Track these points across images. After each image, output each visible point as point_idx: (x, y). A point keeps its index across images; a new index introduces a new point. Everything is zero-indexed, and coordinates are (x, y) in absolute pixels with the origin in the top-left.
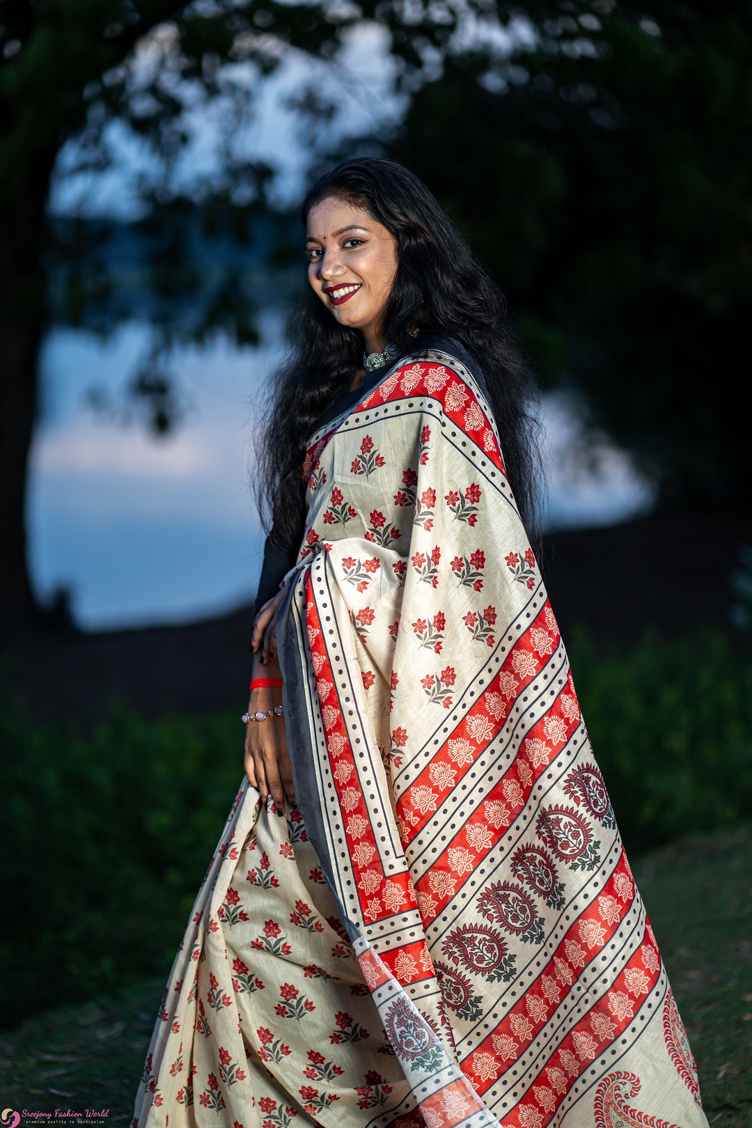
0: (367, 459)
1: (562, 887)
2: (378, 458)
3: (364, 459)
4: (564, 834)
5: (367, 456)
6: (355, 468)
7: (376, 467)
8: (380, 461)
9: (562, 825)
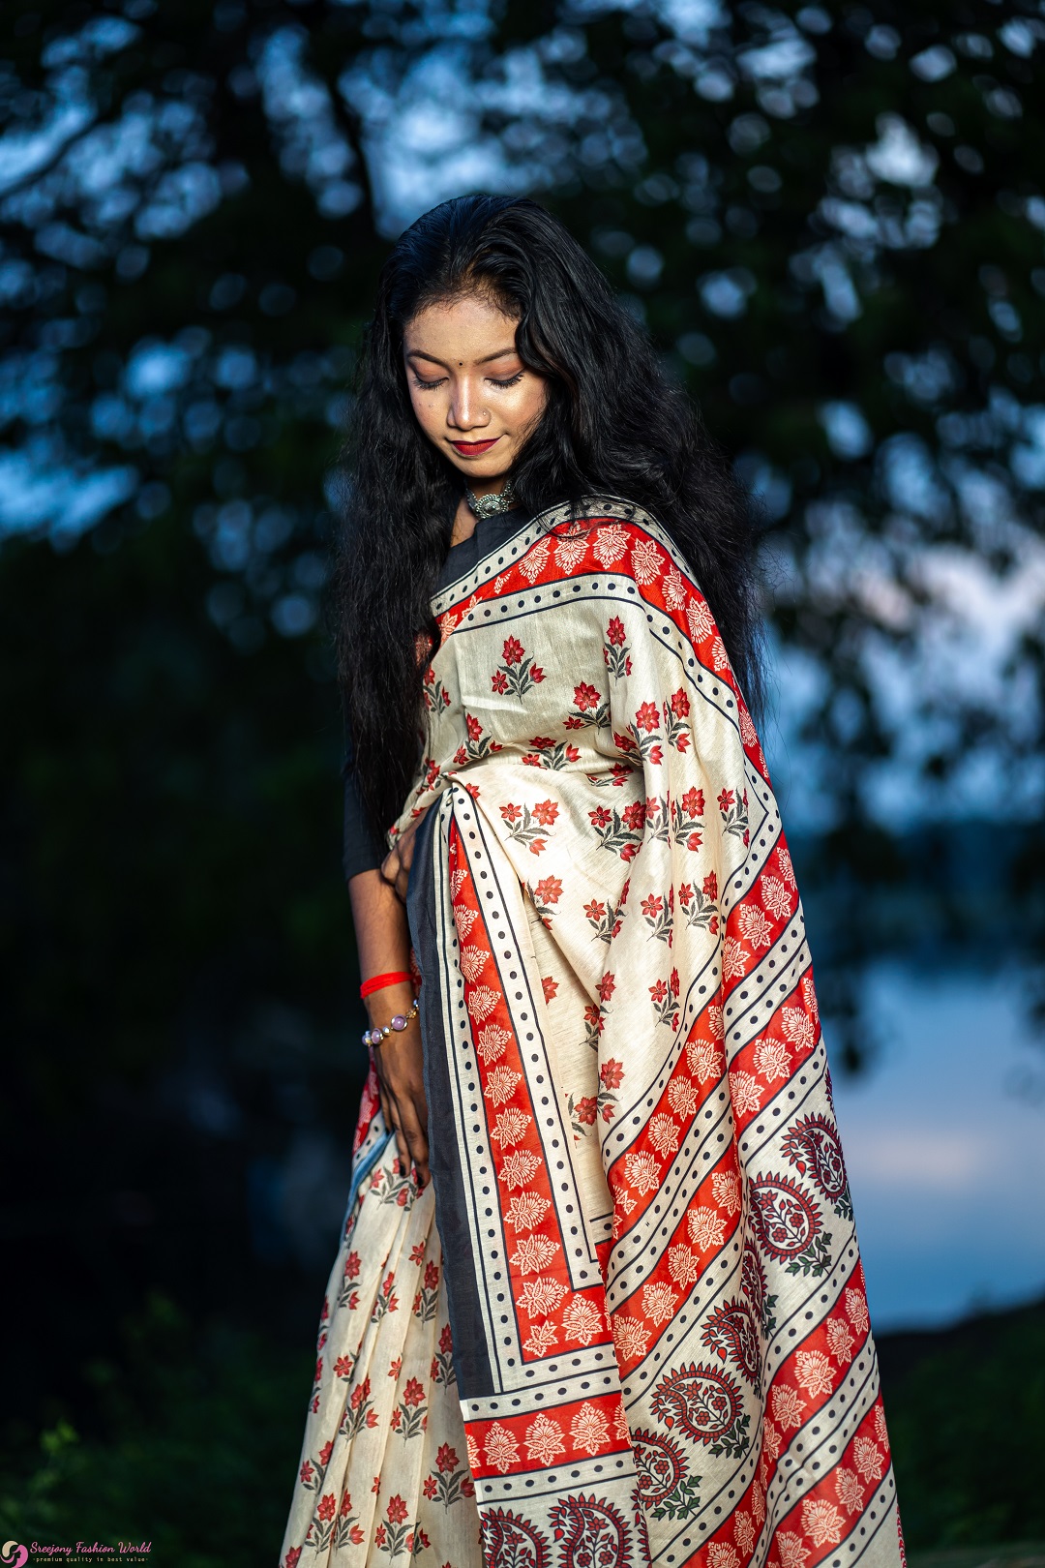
0: (517, 672)
1: (773, 1299)
2: (533, 670)
3: (511, 672)
4: (779, 1217)
5: (517, 667)
6: (499, 684)
7: (533, 683)
8: (538, 675)
9: (776, 1204)
